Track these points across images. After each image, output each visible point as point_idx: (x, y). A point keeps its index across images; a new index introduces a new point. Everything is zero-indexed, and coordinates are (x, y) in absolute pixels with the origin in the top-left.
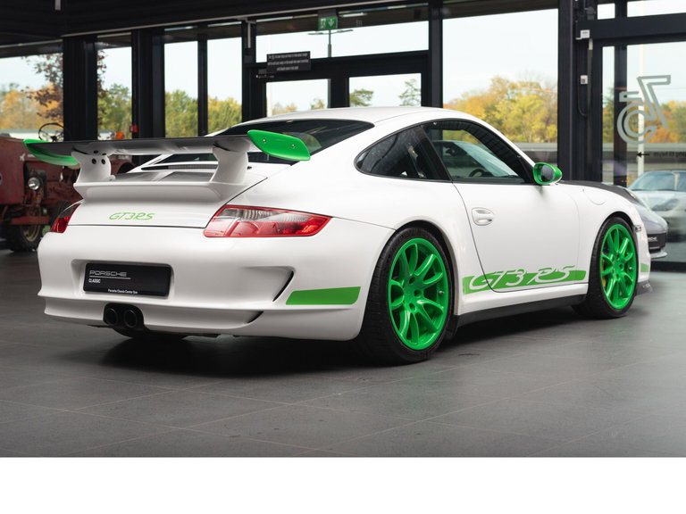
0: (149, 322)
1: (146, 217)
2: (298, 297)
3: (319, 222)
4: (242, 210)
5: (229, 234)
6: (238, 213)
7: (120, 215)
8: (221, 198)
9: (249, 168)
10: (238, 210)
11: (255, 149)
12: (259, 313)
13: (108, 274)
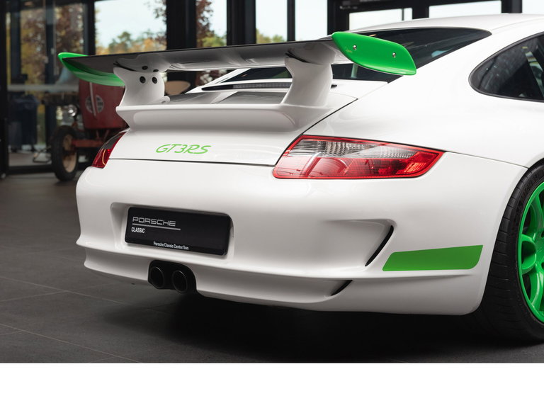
0: (202, 287)
1: (199, 150)
2: (398, 260)
3: (427, 158)
4: (323, 142)
5: (306, 175)
6: (319, 146)
7: (169, 147)
8: (297, 126)
9: (333, 86)
10: (318, 141)
11: (341, 60)
12: (346, 283)
13: (155, 223)
